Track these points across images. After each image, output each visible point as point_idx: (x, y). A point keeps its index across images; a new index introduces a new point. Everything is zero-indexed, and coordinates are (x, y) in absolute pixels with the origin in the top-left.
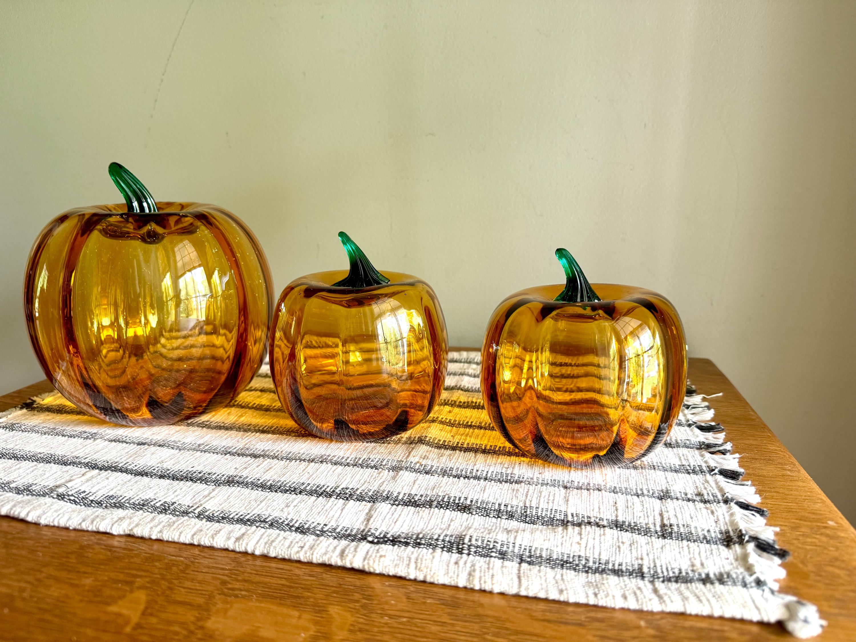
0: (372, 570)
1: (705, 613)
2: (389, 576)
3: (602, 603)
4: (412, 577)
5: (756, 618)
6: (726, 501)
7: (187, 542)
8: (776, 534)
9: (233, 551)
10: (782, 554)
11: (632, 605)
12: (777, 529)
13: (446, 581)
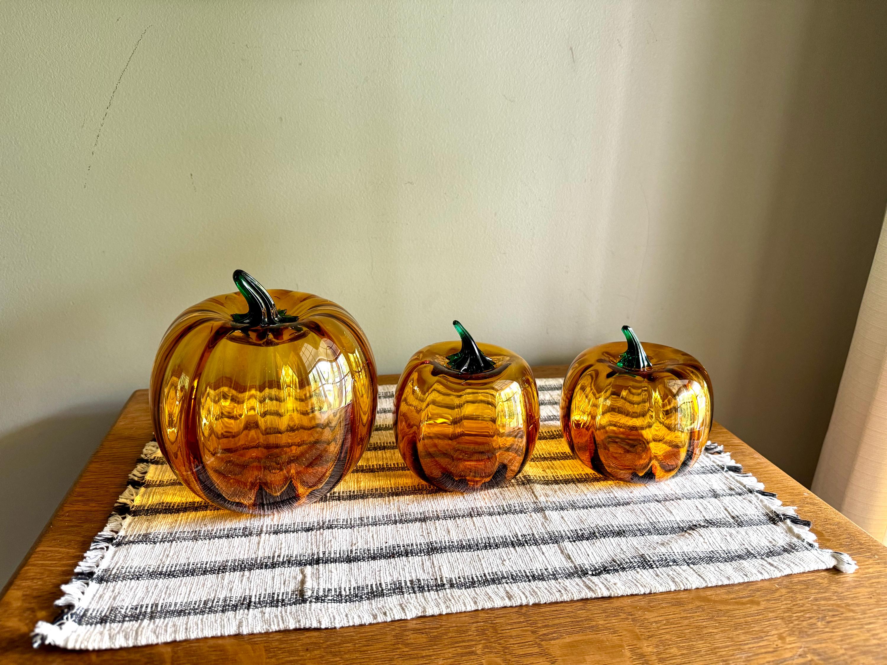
0: (616, 595)
1: (801, 572)
2: (627, 595)
3: (752, 579)
4: (642, 593)
5: (825, 567)
6: (751, 491)
7: (473, 609)
8: (796, 511)
9: (511, 607)
10: (807, 524)
11: (767, 577)
12: (796, 508)
13: (662, 589)
